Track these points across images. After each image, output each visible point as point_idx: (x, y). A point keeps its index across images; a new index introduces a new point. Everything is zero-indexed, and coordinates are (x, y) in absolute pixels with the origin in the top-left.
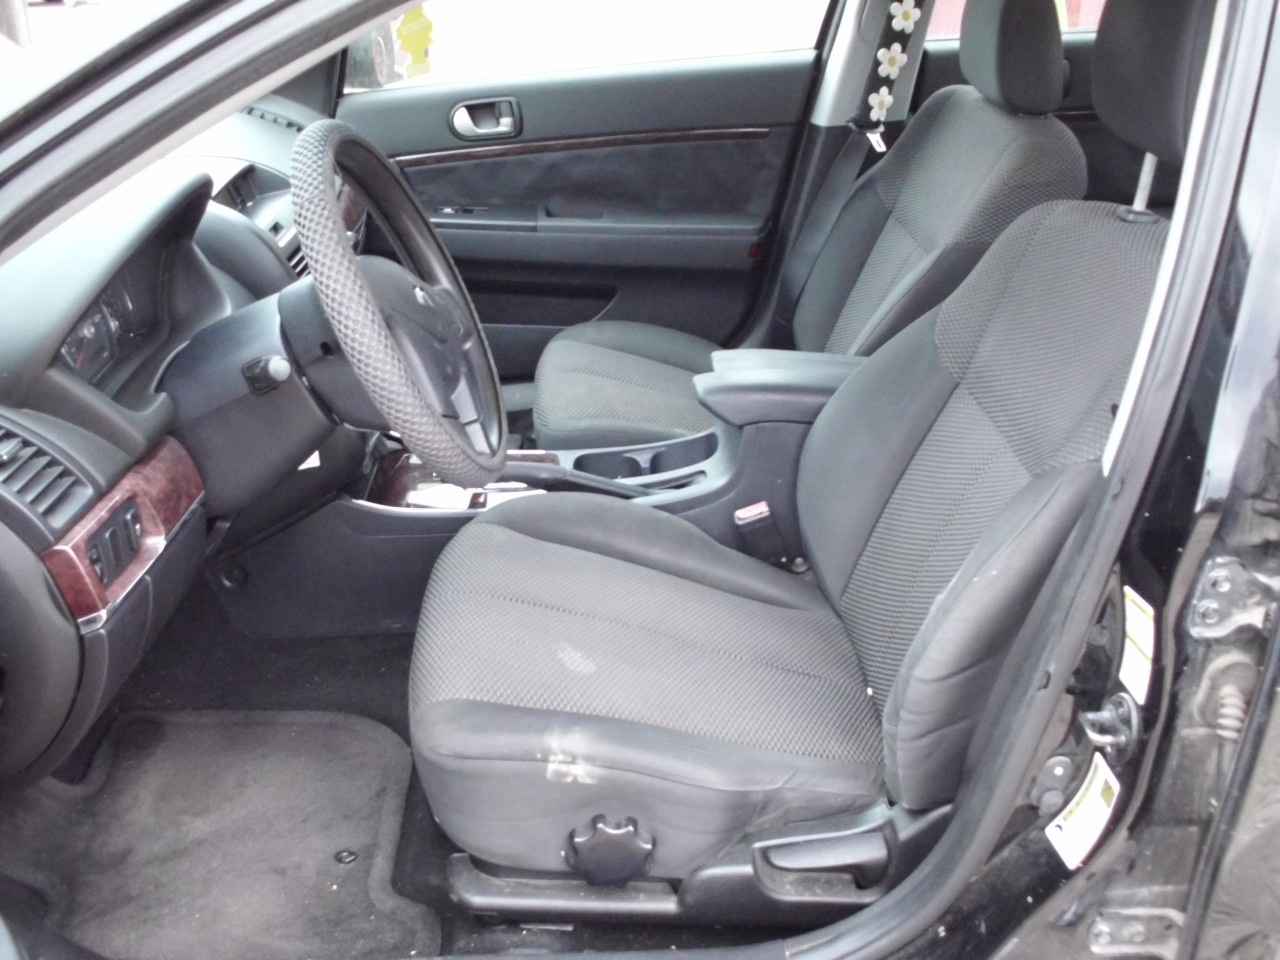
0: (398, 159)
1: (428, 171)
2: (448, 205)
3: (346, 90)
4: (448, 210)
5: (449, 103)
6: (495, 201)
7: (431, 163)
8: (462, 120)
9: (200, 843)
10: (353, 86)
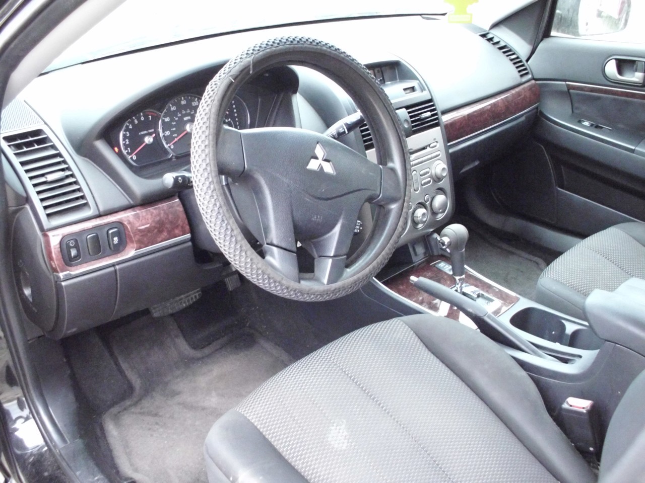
0: (567, 83)
1: (585, 95)
2: (588, 119)
3: (553, 33)
4: (586, 123)
5: (606, 55)
6: (621, 126)
7: (587, 91)
8: (611, 68)
9: (204, 409)
10: (558, 31)
